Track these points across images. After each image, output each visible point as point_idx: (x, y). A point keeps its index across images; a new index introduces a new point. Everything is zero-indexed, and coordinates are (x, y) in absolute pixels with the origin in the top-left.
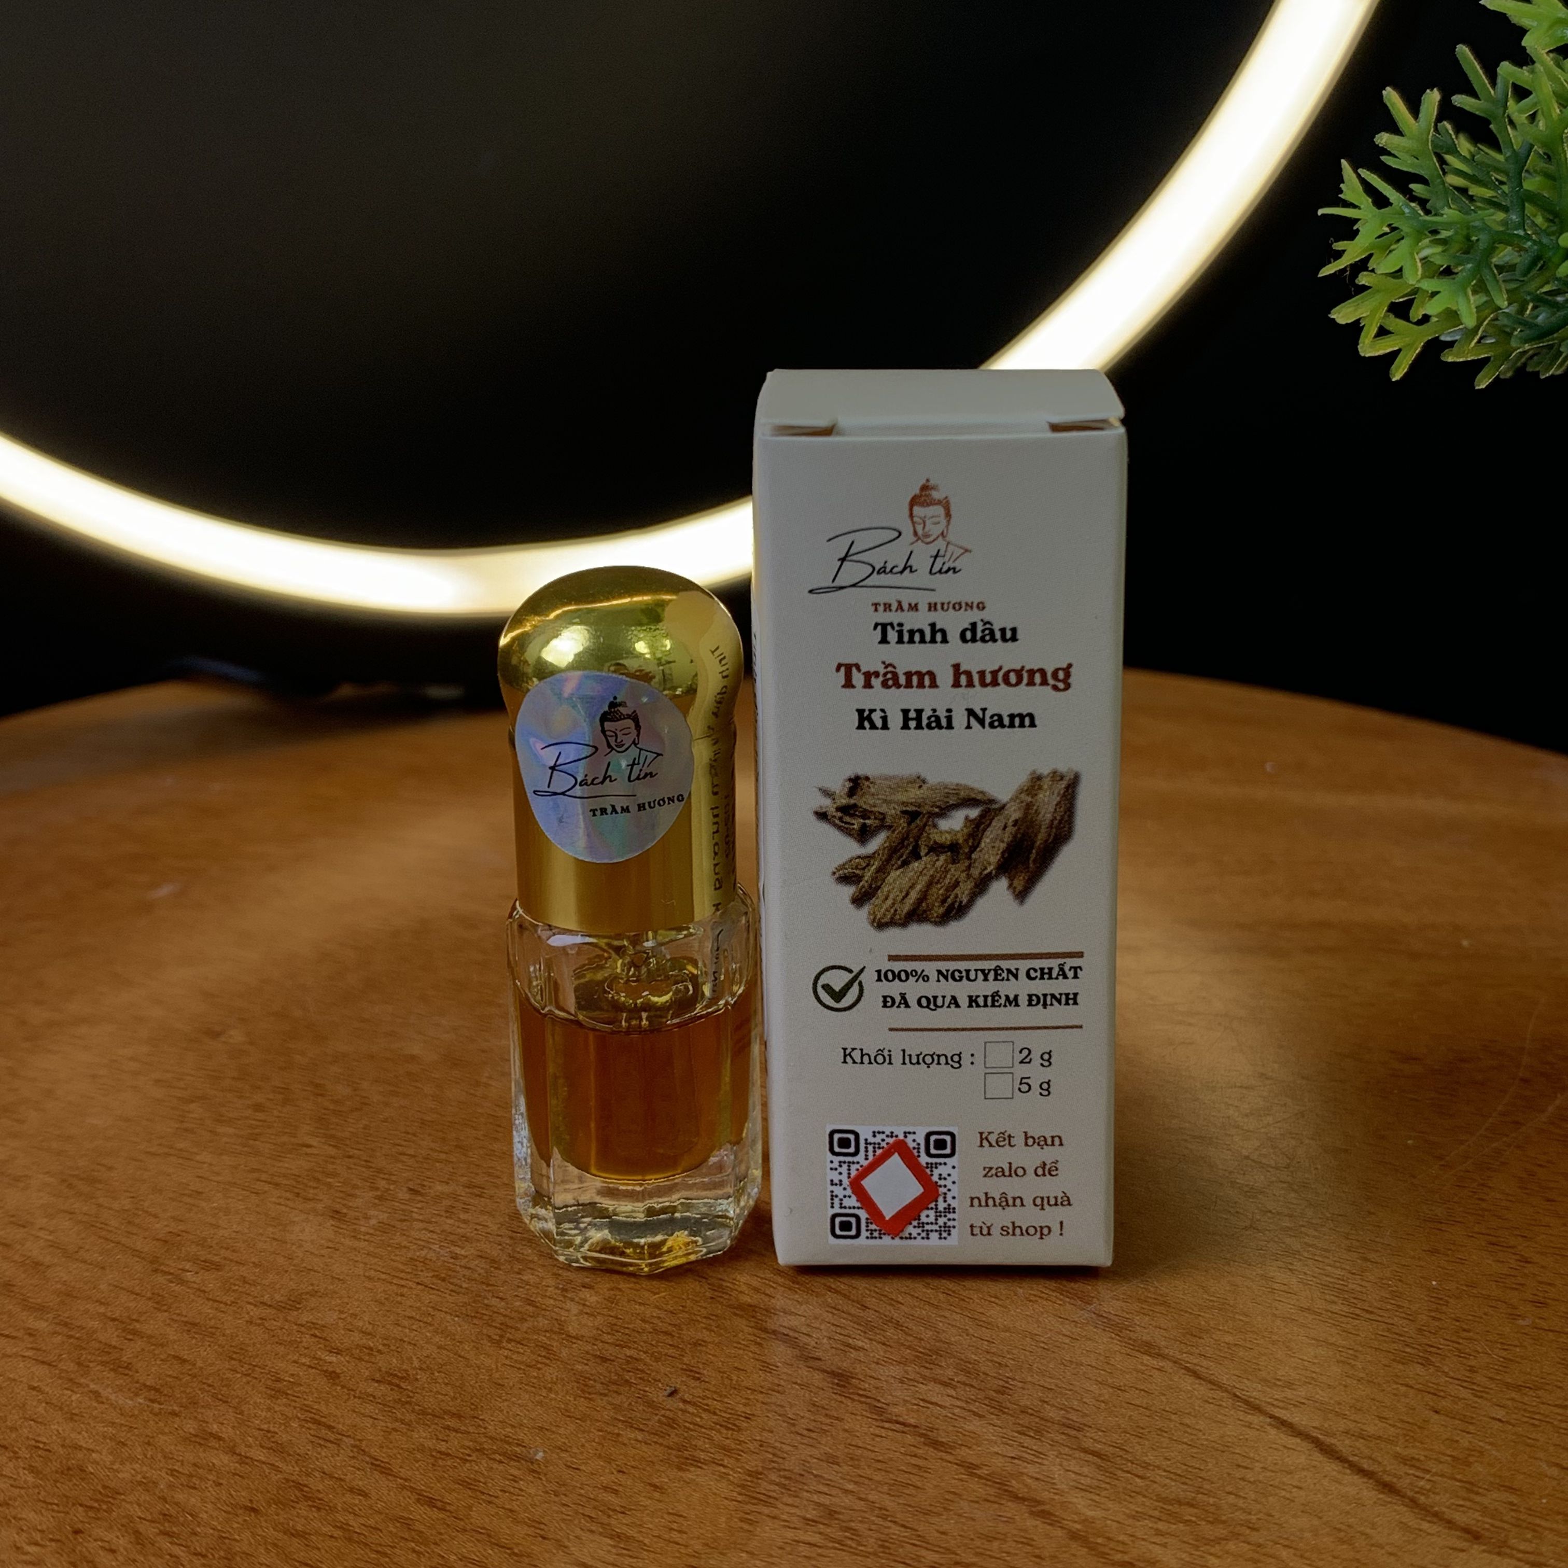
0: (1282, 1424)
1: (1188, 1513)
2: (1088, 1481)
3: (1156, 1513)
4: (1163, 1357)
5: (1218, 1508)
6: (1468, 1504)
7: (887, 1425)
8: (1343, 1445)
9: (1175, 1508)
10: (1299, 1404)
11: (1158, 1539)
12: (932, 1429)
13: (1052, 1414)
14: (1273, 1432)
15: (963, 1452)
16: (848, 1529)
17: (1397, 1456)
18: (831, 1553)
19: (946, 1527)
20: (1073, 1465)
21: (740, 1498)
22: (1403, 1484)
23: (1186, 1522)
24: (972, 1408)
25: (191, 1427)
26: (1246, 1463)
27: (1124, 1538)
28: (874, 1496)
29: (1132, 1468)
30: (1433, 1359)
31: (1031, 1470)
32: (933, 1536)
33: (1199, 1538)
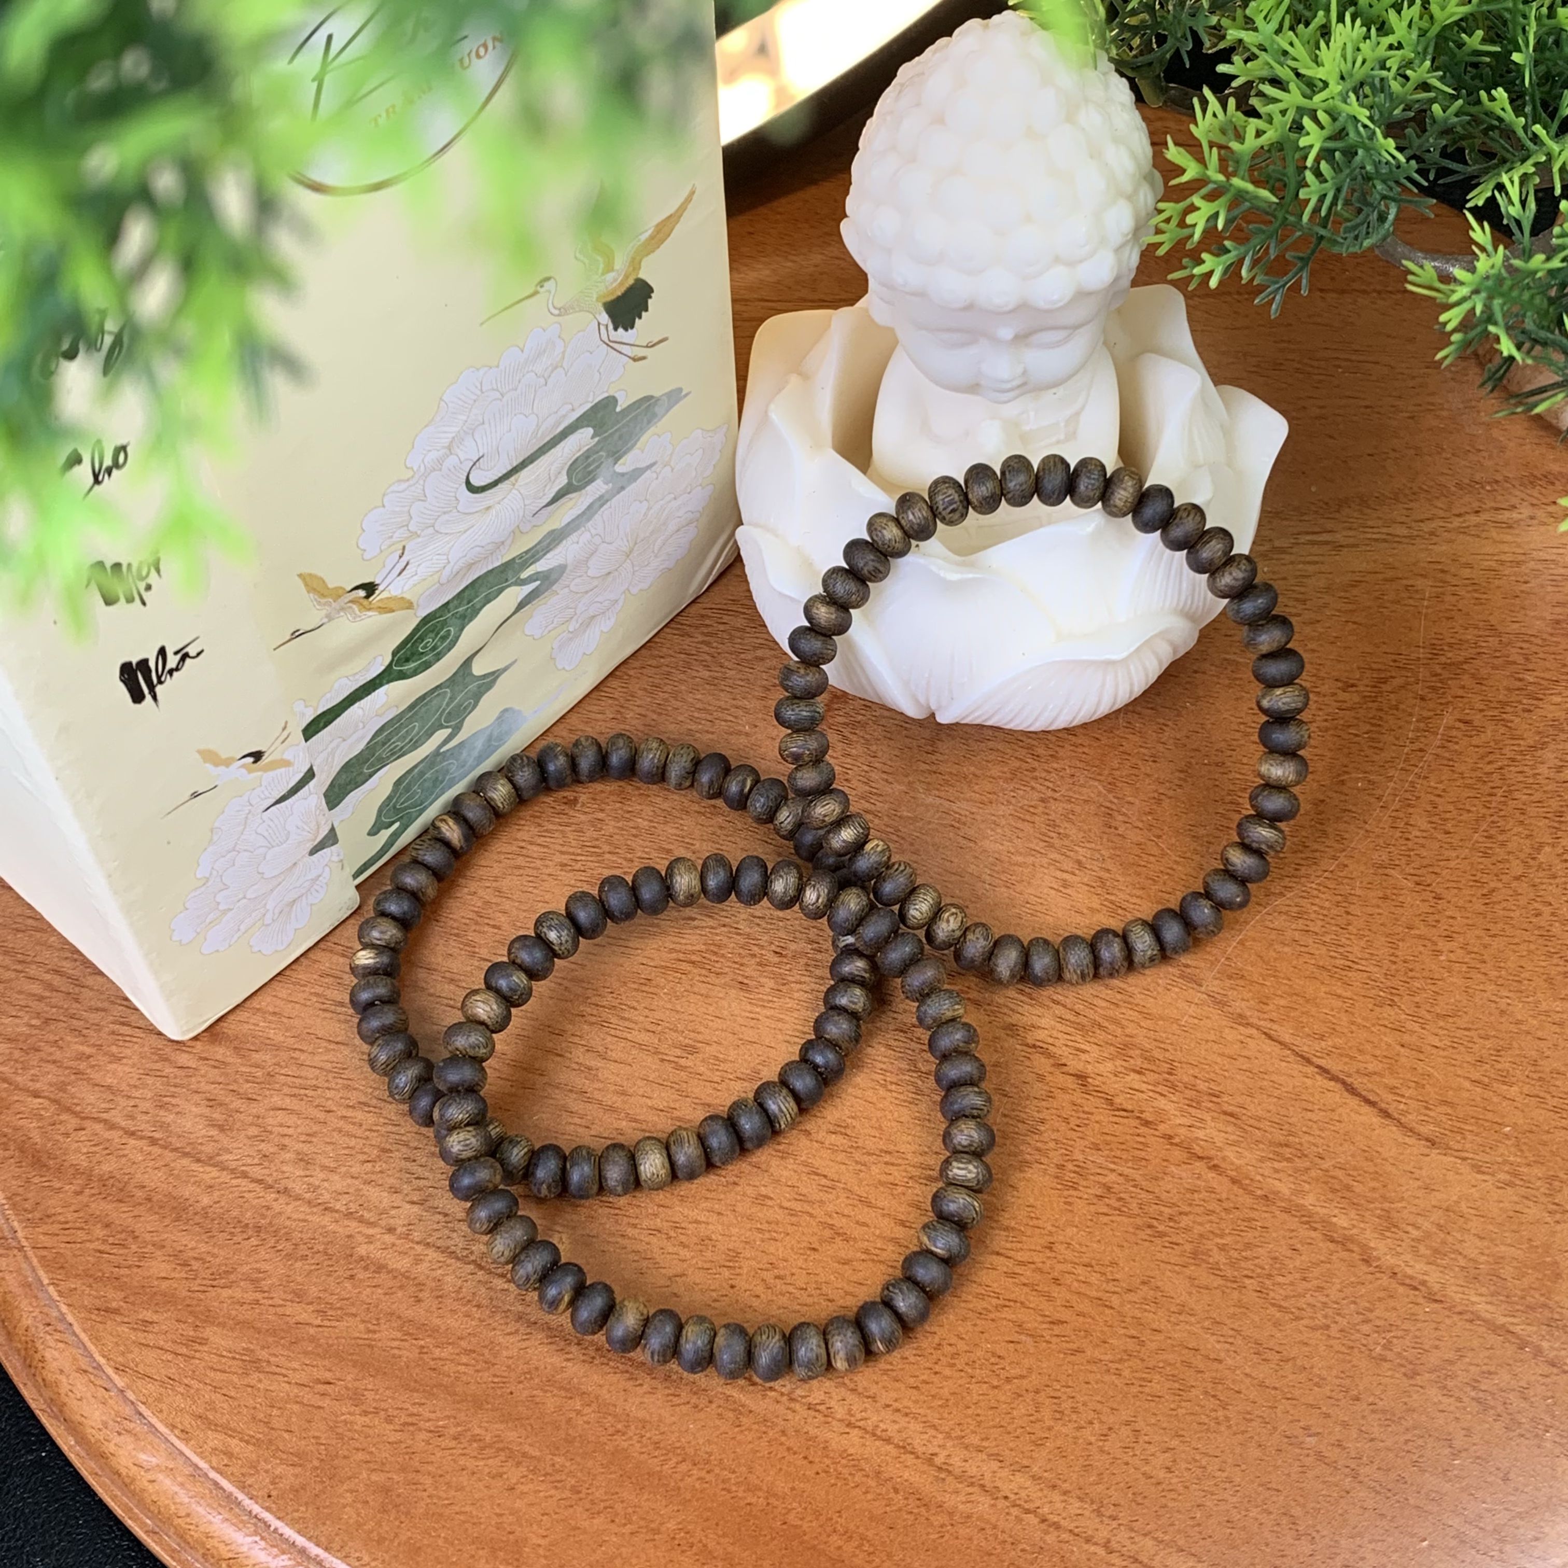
0: (1323, 1070)
1: (1287, 1152)
2: (1232, 1137)
3: (1271, 1156)
4: (1253, 1026)
5: (1300, 1144)
6: (1426, 1118)
7: (1117, 1113)
8: (1357, 1082)
9: (1281, 1150)
11: (1276, 1176)
12: (1142, 1112)
13: (1202, 1086)
14: (1318, 1077)
15: (1162, 1128)
16: (1120, 1199)
17: (1386, 1086)
18: (1118, 1219)
19: (1169, 1187)
20: (1222, 1126)
21: (1059, 1187)
23: (1289, 1160)
24: (1158, 1090)
26: (1310, 1107)
27: (1259, 1178)
28: (1127, 1171)
29: (1252, 1122)
30: (1396, 999)
31: (1201, 1134)
32: (1164, 1196)
33: (1296, 1170)
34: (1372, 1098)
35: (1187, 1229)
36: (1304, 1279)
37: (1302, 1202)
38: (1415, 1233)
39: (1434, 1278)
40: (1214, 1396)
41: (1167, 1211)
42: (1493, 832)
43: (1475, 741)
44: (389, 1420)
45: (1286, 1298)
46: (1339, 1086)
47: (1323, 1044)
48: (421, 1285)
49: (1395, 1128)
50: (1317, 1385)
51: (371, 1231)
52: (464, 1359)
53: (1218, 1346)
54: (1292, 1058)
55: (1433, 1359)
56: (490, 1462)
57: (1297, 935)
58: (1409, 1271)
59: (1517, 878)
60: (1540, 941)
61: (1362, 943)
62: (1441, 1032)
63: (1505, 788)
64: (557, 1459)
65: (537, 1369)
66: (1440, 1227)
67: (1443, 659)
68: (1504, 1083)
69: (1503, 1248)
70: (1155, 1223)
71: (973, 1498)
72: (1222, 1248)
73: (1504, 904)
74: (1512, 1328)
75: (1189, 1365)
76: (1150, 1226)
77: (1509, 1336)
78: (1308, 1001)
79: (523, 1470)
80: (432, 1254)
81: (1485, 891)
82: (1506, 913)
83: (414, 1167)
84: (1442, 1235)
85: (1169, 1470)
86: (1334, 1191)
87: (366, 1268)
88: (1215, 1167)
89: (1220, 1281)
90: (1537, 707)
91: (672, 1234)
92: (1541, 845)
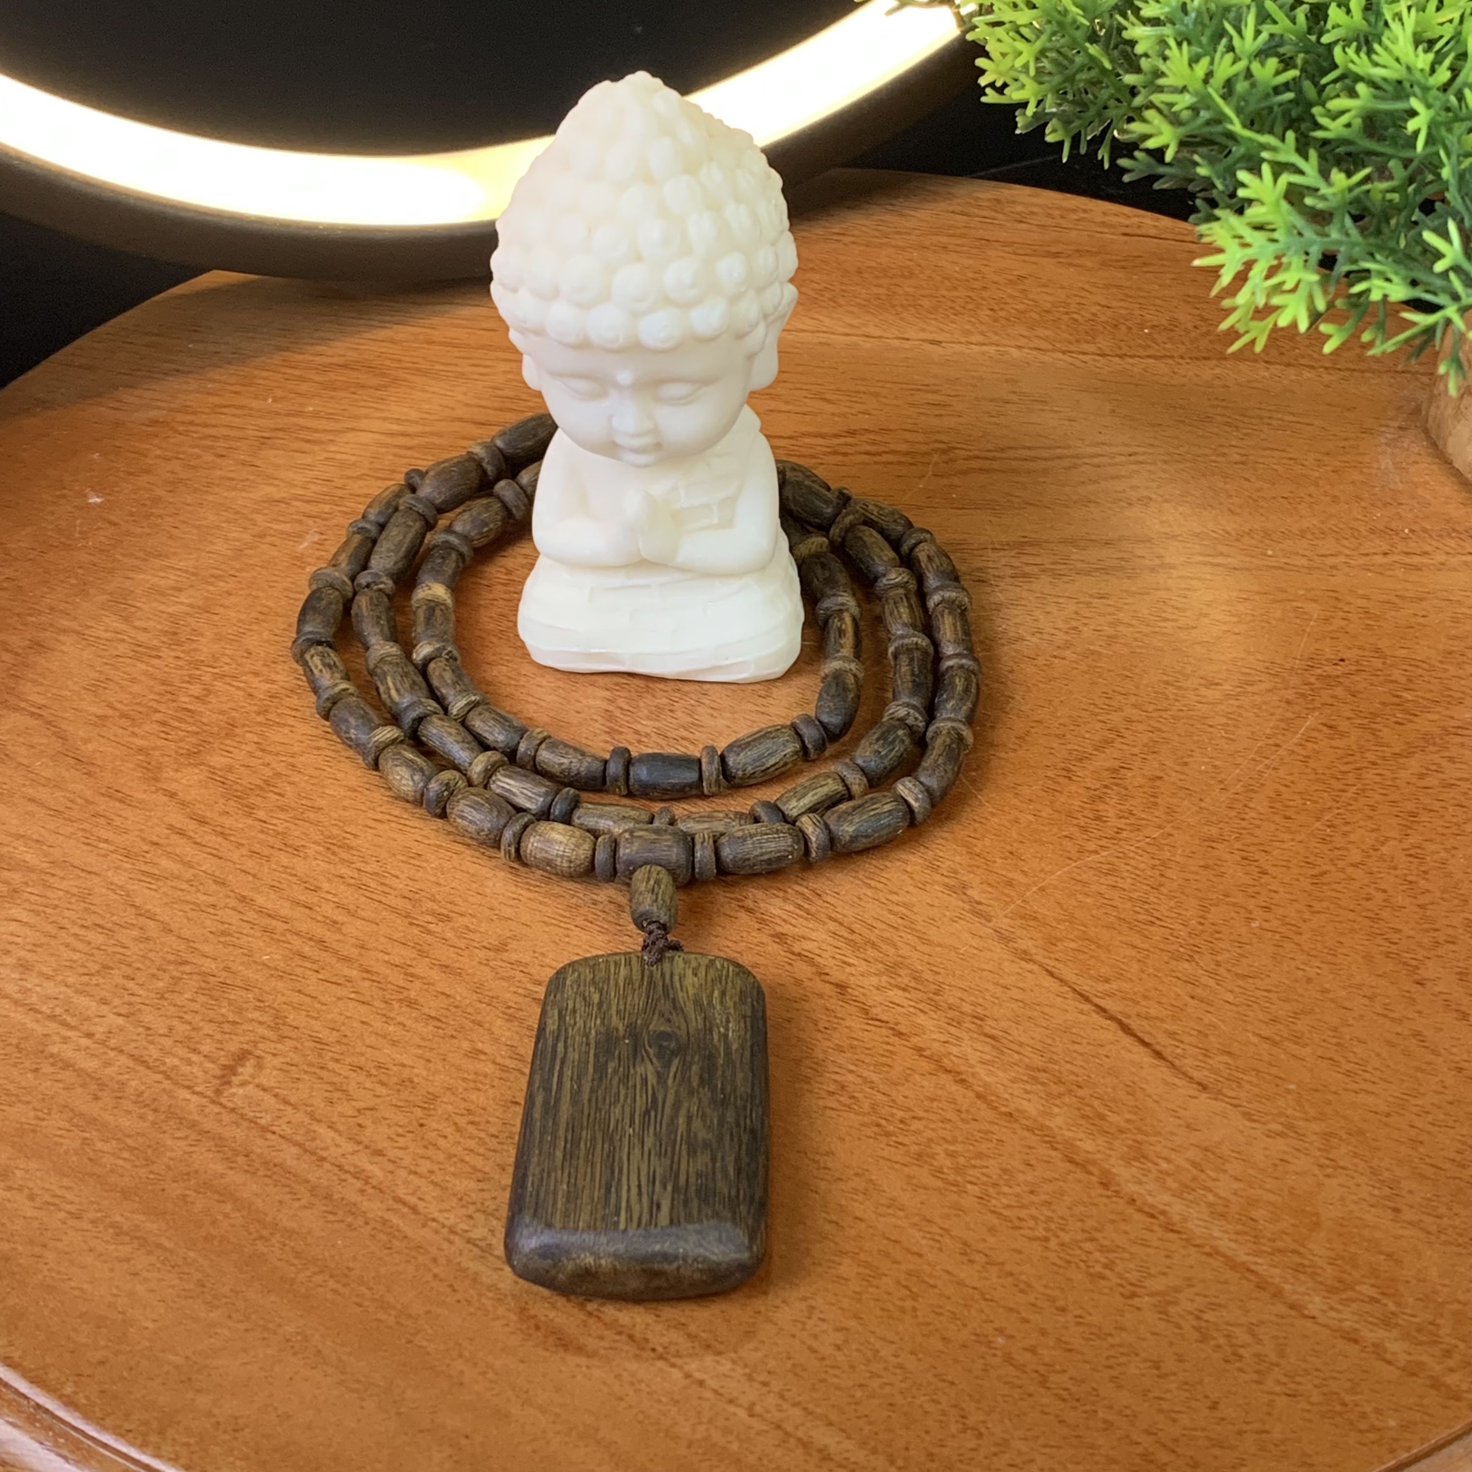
0: (1101, 1010)
1: (1043, 1077)
2: (988, 1057)
3: (1026, 1078)
4: (1035, 962)
5: (1060, 1072)
6: (1202, 1064)
7: (869, 1021)
8: (1134, 1024)
9: (1037, 1075)
10: (1111, 995)
11: (1027, 1096)
12: (897, 1024)
13: (967, 1008)
14: (1094, 1015)
15: (915, 1040)
17: (1166, 1031)
19: (907, 1093)
20: (979, 1046)
22: (1167, 1052)
23: (1043, 1084)
24: (920, 1007)
25: (466, 1045)
26: (1079, 1040)
27: (1006, 1096)
28: (866, 1074)
29: (1012, 1046)
30: (1196, 956)
31: (955, 1050)
32: (900, 1100)
33: (1049, 1094)
34: (1147, 1039)
35: (916, 1132)
36: (1032, 1192)
37: (1048, 1123)
38: (1164, 1165)
39: (1176, 1209)
40: (906, 1287)
41: (900, 1114)
42: (1337, 822)
43: (1335, 743)
44: (32, 1197)
45: (1008, 1207)
46: (1113, 1026)
47: (1107, 987)
48: (102, 1086)
49: (1164, 1069)
50: (1022, 1291)
51: (70, 1034)
52: (126, 1155)
53: (924, 1242)
54: (1071, 995)
55: (1158, 1284)
56: (121, 1247)
57: (1103, 889)
58: (1150, 1200)
59: (1355, 865)
60: (1367, 922)
61: (1172, 903)
62: (1237, 990)
63: (1359, 786)
64: (192, 1254)
65: (196, 1172)
66: (1194, 1164)
67: (1319, 671)
68: (1296, 1043)
69: (1260, 1192)
70: (884, 1122)
71: (618, 1345)
72: (952, 1155)
73: (1335, 886)
74: (1253, 1267)
75: (887, 1255)
76: (878, 1125)
77: (1248, 1275)
78: (1099, 947)
79: (153, 1259)
80: (123, 1060)
81: (1315, 872)
82: (1334, 894)
83: (131, 985)
84: (1194, 1171)
85: (838, 1348)
86: (1084, 1117)
87: (53, 1065)
88: (963, 1081)
89: (939, 1183)
90: (1411, 721)
91: (374, 1072)
92: (1387, 839)
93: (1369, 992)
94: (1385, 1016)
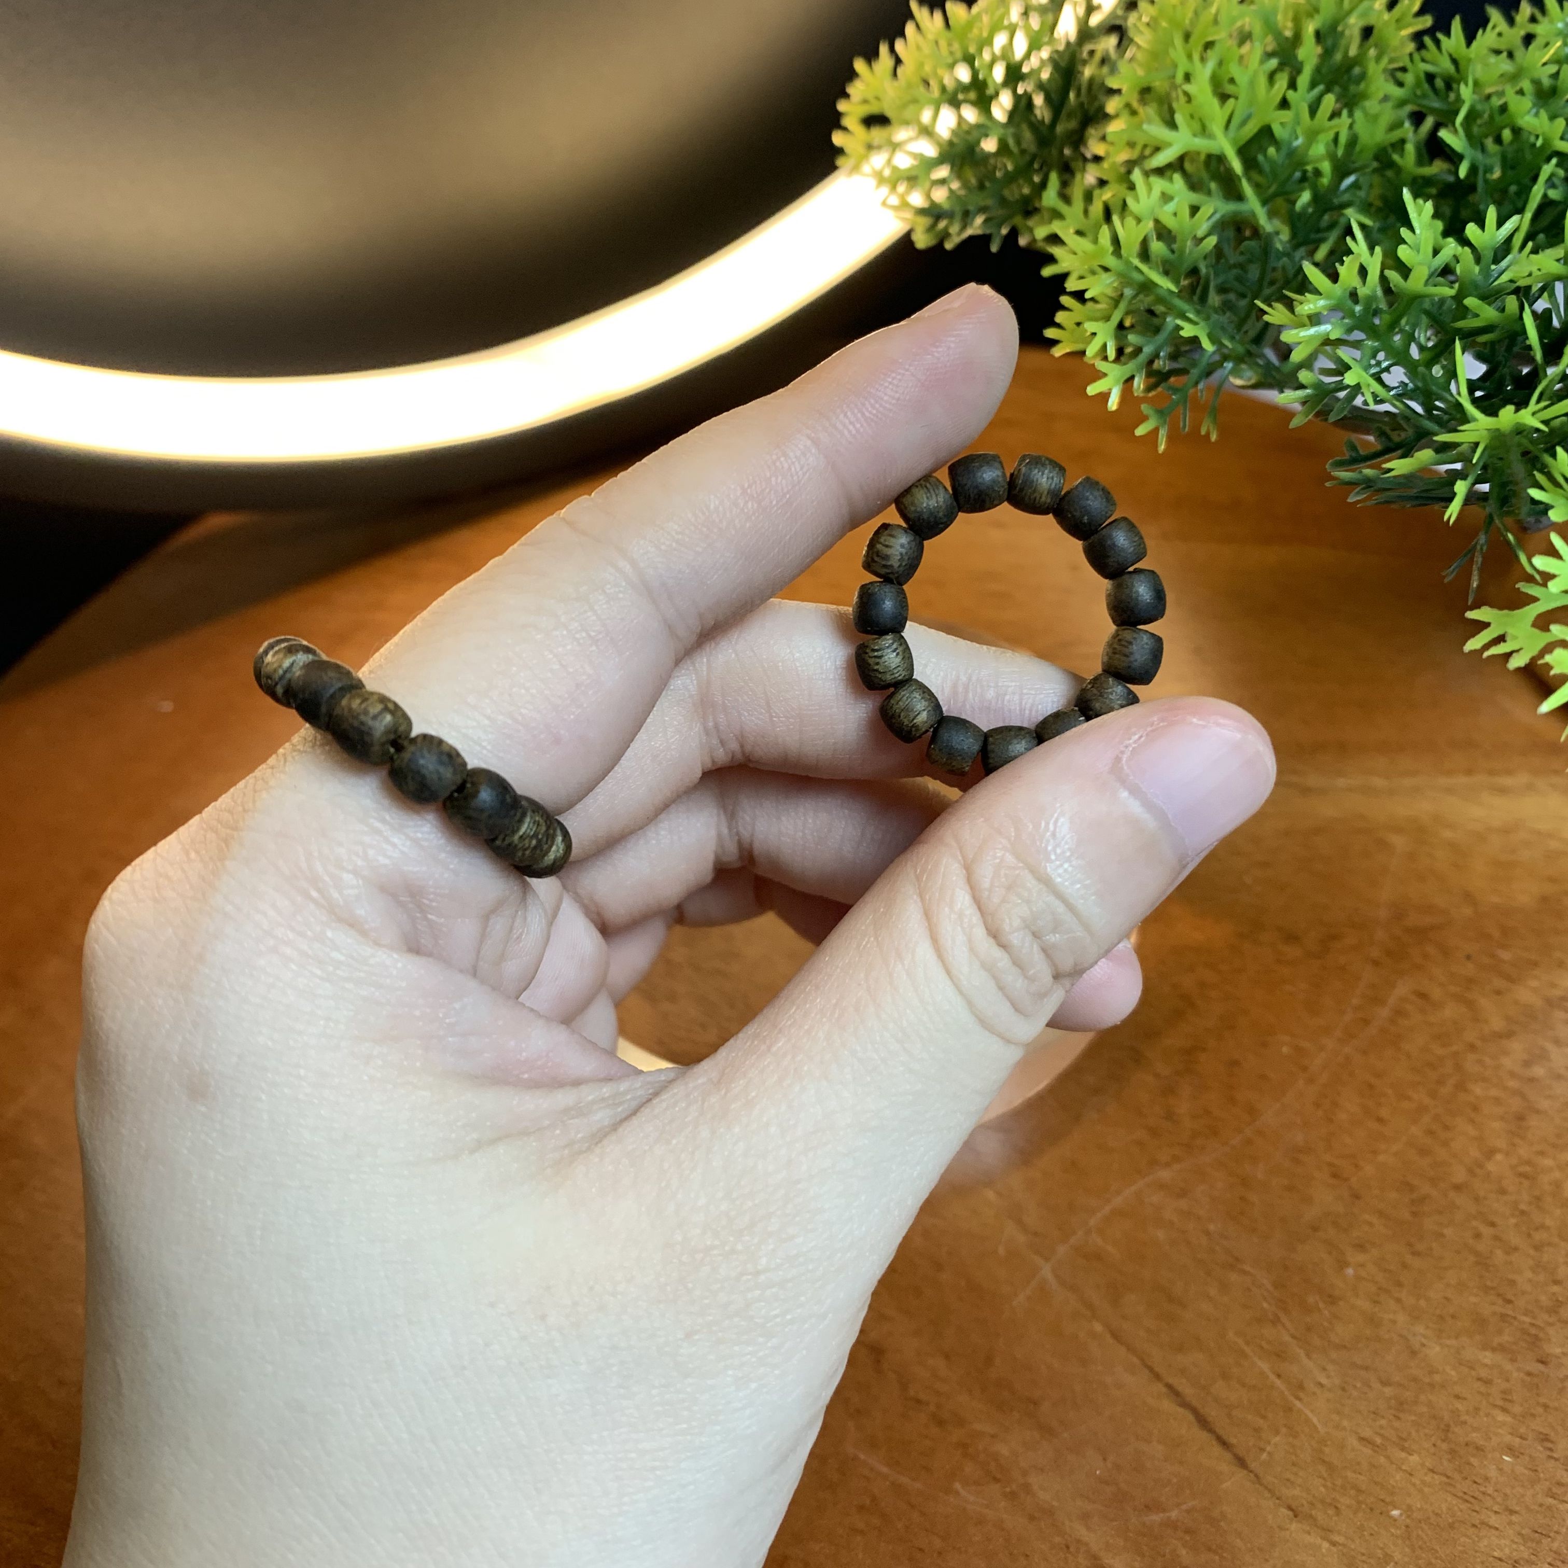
0: (1173, 1392)
6: (1292, 1478)
10: (1186, 1371)
14: (1166, 1399)
15: (958, 1432)
17: (1248, 1425)
22: (1250, 1458)
34: (1227, 1437)
42: (1436, 1126)
43: (1429, 1017)
46: (1187, 1415)
47: (1180, 1357)
49: (1248, 1484)
54: (1139, 1370)
59: (1457, 1187)
60: (1475, 1270)
73: (1436, 1217)
82: (1437, 1229)
88: (1012, 1495)
90: (1509, 989)
92: (1493, 1151)
93: (1483, 1373)
94: (1504, 1410)
